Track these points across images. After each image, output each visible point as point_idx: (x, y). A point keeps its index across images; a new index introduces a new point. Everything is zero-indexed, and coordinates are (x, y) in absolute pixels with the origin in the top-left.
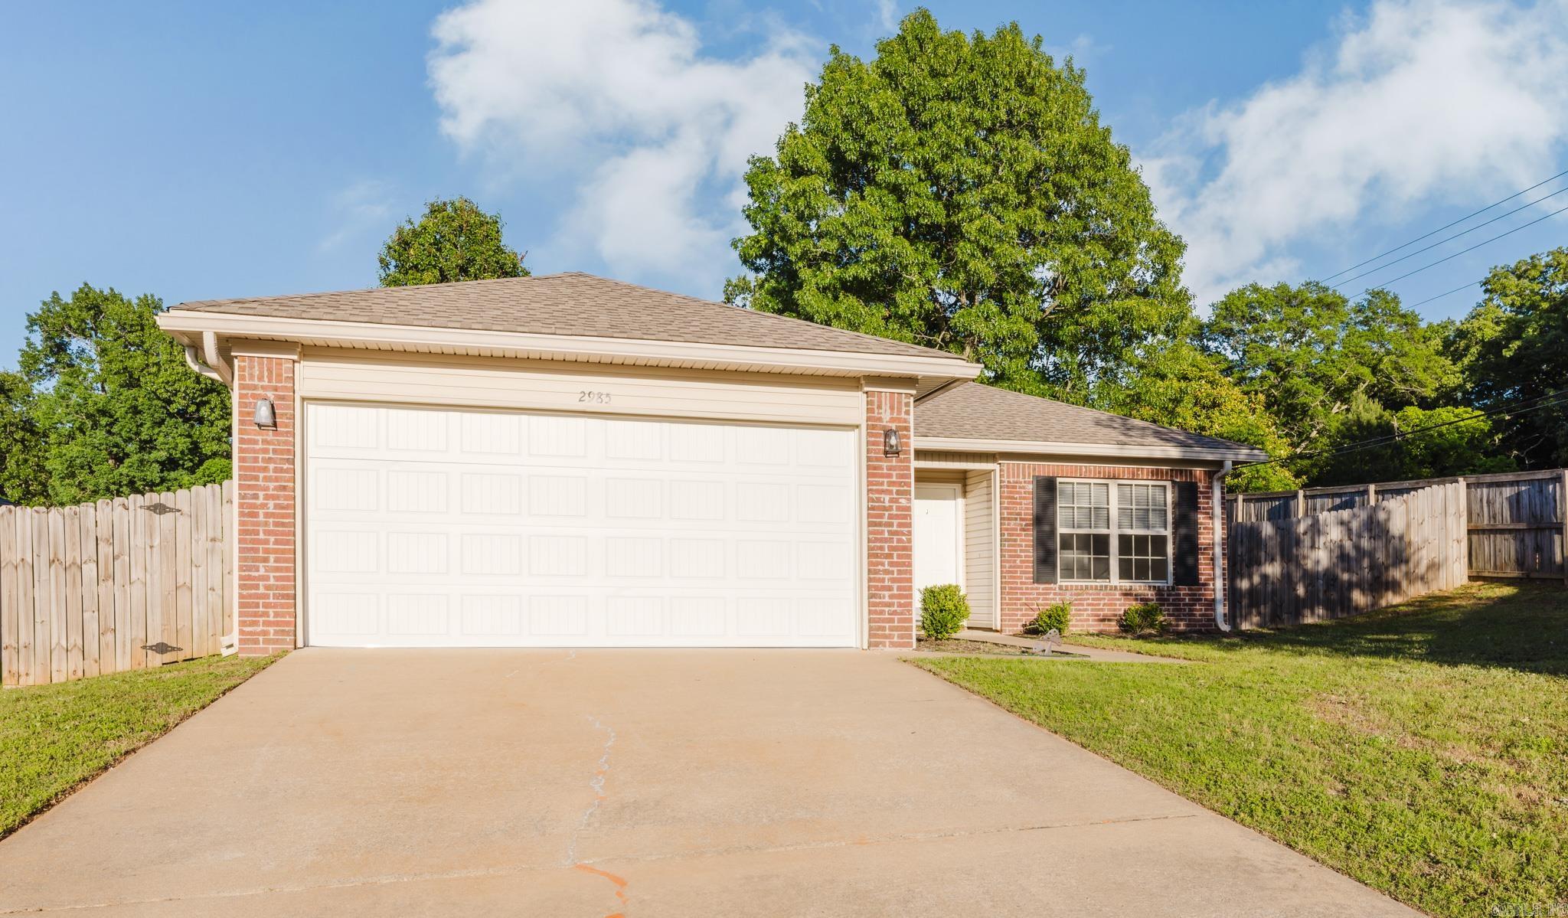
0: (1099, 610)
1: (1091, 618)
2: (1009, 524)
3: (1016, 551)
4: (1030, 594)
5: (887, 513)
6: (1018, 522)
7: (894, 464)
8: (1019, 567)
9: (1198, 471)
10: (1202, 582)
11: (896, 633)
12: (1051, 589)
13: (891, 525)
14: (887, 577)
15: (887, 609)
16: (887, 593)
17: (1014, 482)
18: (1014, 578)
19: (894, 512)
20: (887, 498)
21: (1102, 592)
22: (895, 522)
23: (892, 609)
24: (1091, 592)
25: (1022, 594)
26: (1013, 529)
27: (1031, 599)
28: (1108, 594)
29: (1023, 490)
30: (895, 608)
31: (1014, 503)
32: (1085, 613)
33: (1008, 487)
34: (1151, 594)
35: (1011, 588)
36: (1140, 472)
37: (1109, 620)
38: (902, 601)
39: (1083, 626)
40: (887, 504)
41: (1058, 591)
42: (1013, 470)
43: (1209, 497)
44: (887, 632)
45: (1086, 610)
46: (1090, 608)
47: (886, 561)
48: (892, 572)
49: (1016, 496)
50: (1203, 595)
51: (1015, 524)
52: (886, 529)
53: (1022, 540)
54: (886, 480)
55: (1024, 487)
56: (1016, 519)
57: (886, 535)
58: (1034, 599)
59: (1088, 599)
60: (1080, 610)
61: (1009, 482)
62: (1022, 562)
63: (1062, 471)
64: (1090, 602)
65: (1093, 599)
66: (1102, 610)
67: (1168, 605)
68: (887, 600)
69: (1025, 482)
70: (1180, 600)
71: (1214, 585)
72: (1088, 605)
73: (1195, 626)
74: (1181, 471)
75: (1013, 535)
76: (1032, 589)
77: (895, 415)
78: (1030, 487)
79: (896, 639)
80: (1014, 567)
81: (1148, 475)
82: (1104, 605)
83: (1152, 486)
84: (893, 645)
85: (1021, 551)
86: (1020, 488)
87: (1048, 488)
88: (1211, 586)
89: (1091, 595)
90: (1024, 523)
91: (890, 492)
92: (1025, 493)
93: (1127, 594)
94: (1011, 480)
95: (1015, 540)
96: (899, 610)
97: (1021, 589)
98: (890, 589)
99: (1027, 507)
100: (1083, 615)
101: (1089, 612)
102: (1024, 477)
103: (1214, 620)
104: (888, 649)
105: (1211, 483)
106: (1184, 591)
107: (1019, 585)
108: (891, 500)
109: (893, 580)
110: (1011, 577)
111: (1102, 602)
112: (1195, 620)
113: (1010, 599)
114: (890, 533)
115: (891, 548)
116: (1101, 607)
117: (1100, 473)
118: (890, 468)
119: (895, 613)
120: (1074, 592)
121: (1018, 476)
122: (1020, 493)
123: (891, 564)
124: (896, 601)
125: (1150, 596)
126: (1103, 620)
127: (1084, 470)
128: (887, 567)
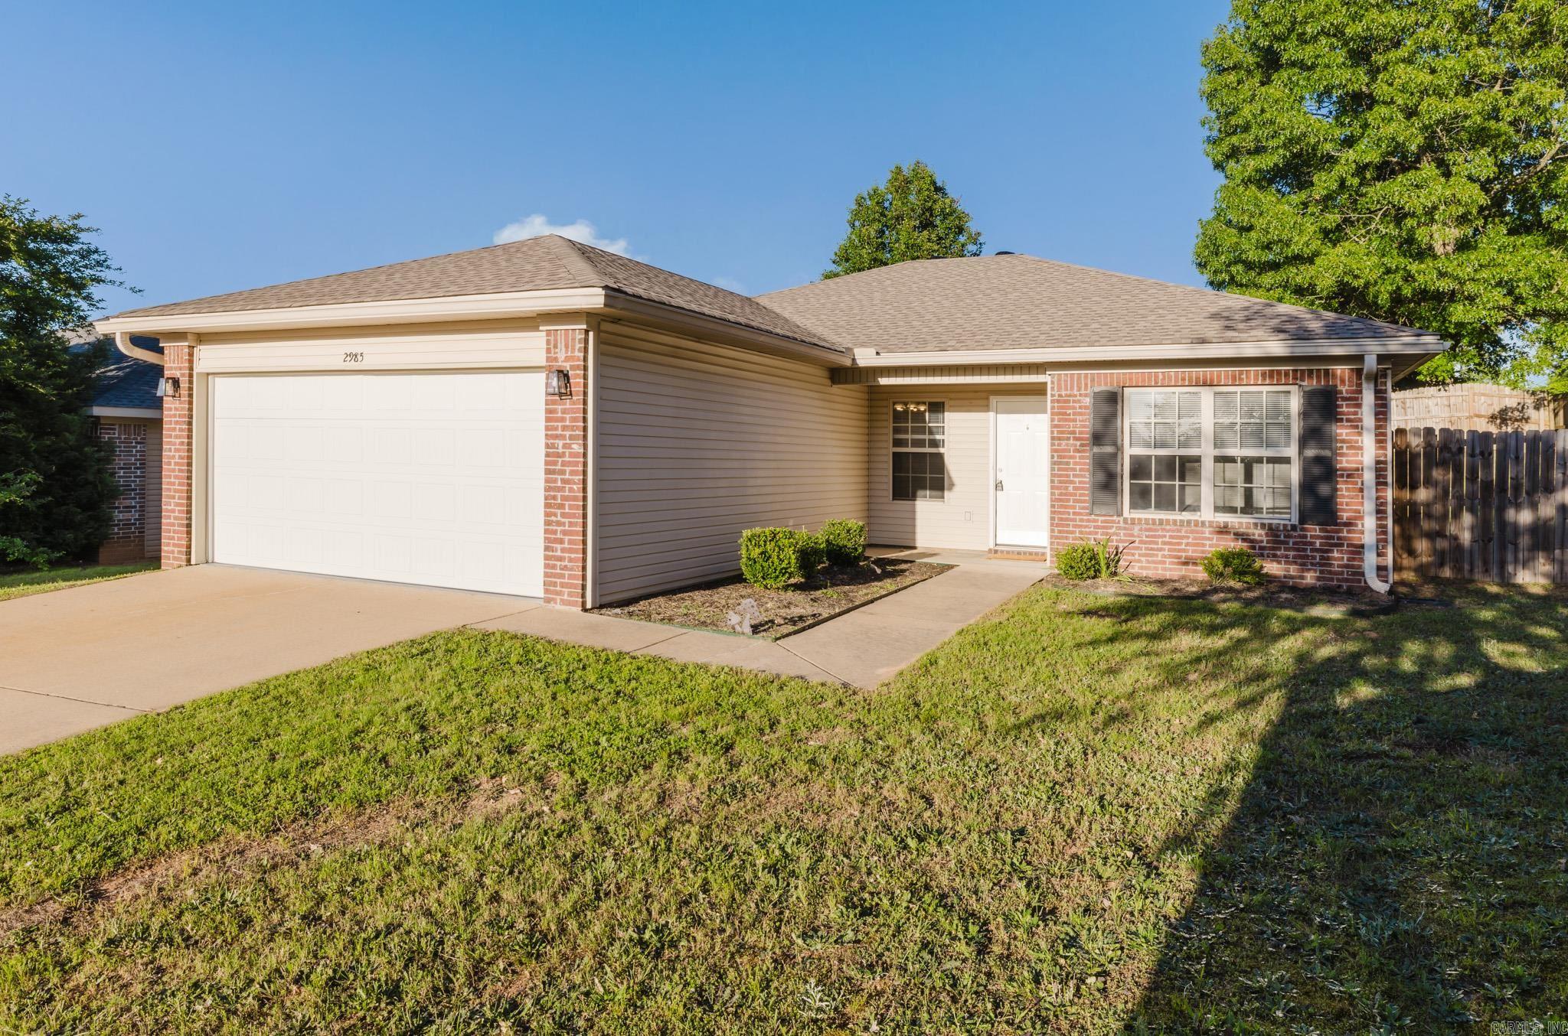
0: (1180, 551)
1: (1168, 560)
2: (1059, 445)
3: (1068, 476)
4: (1086, 527)
5: (560, 460)
6: (1071, 442)
7: (568, 406)
8: (1071, 495)
9: (1340, 370)
10: (1345, 520)
11: (566, 590)
12: (1113, 522)
13: (563, 472)
14: (559, 529)
15: (559, 563)
16: (559, 546)
17: (1066, 395)
18: (1066, 507)
19: (567, 459)
20: (560, 443)
21: (1184, 529)
22: (568, 469)
23: (563, 564)
24: (1168, 527)
25: (1075, 526)
26: (1064, 450)
27: (1087, 533)
28: (1192, 532)
29: (1077, 405)
30: (566, 563)
31: (1066, 420)
32: (1160, 553)
33: (1058, 401)
34: (1258, 534)
35: (1061, 519)
36: (1244, 376)
37: (1195, 564)
38: (573, 556)
39: (1156, 569)
40: (560, 450)
41: (1122, 524)
42: (1066, 381)
43: (1356, 401)
44: (558, 588)
45: (1161, 550)
46: (1167, 547)
47: (559, 512)
48: (564, 524)
49: (1068, 412)
50: (1345, 538)
51: (1067, 445)
52: (559, 477)
53: (1075, 463)
54: (560, 424)
55: (1079, 401)
56: (1068, 439)
57: (559, 484)
58: (1090, 533)
59: (1165, 536)
60: (1152, 549)
61: (1060, 396)
62: (1075, 488)
63: (1131, 379)
64: (1167, 539)
65: (1171, 537)
66: (1184, 551)
67: (1286, 549)
68: (559, 553)
69: (1081, 395)
70: (1305, 543)
71: (1363, 525)
72: (1165, 543)
73: (1332, 580)
74: (1311, 372)
75: (1064, 457)
76: (1089, 521)
77: (569, 354)
78: (1088, 401)
79: (566, 597)
80: (1066, 494)
81: (1256, 378)
82: (1187, 544)
83: (1268, 392)
84: (563, 602)
85: (1075, 476)
86: (1074, 402)
87: (1112, 400)
88: (1360, 526)
89: (1168, 531)
90: (1078, 443)
91: (563, 437)
92: (1080, 407)
93: (1223, 530)
94: (1063, 393)
95: (1068, 463)
96: (570, 565)
97: (1074, 520)
98: (561, 542)
99: (1084, 423)
100: (1157, 555)
101: (1166, 553)
102: (1079, 389)
103: (1363, 574)
104: (559, 607)
105: (1360, 385)
106: (1314, 530)
107: (1071, 516)
108: (565, 446)
109: (564, 533)
110: (1062, 506)
111: (1184, 541)
112: (1330, 572)
113: (1060, 532)
114: (563, 481)
115: (564, 498)
116: (1183, 547)
117: (1183, 379)
118: (564, 412)
119: (565, 568)
120: (1144, 526)
121: (1072, 388)
122: (1074, 408)
123: (563, 515)
124: (567, 555)
125: (1256, 537)
126: (1186, 563)
127: (1161, 377)
128: (559, 518)
